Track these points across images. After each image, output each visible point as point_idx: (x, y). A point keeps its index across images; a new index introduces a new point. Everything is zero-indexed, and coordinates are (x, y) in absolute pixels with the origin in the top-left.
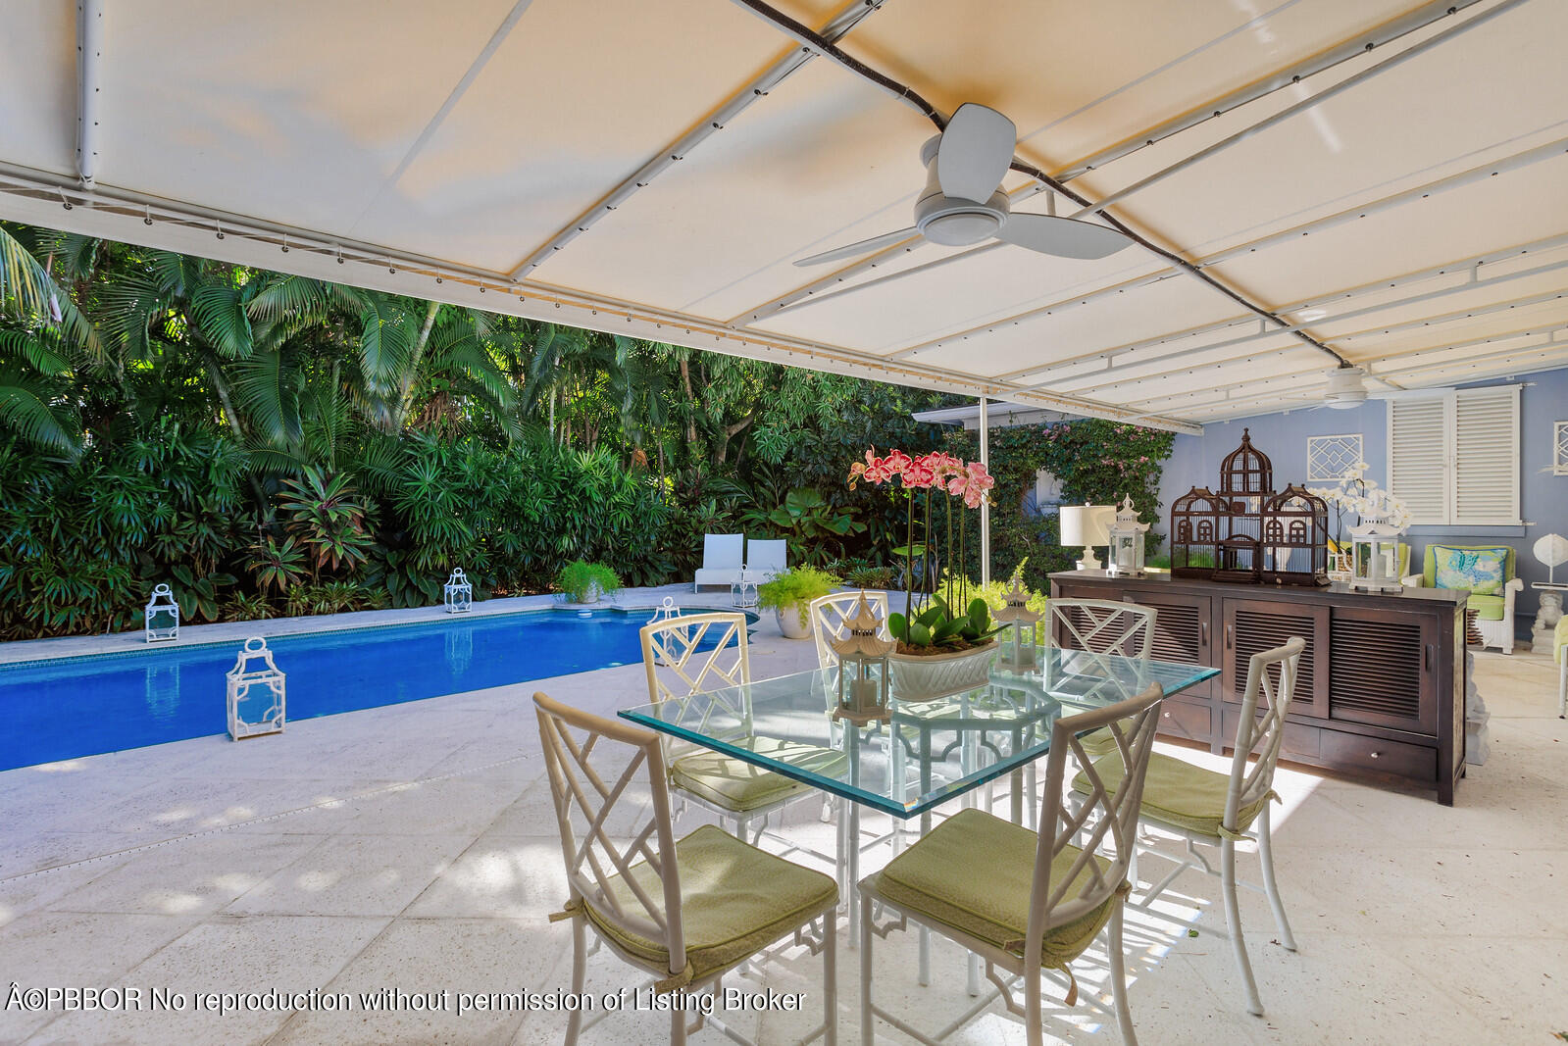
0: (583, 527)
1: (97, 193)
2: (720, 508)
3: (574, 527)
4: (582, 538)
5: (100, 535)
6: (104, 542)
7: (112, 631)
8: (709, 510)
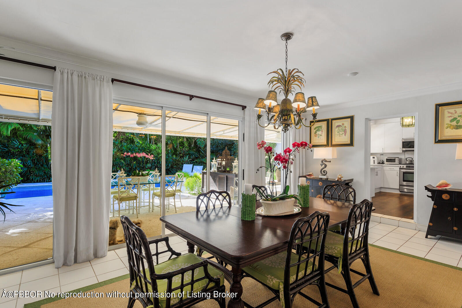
0: (152, 162)
1: (41, 120)
2: (189, 158)
3: (150, 162)
4: (152, 164)
5: (44, 162)
6: (45, 163)
7: (46, 182)
8: (186, 158)
